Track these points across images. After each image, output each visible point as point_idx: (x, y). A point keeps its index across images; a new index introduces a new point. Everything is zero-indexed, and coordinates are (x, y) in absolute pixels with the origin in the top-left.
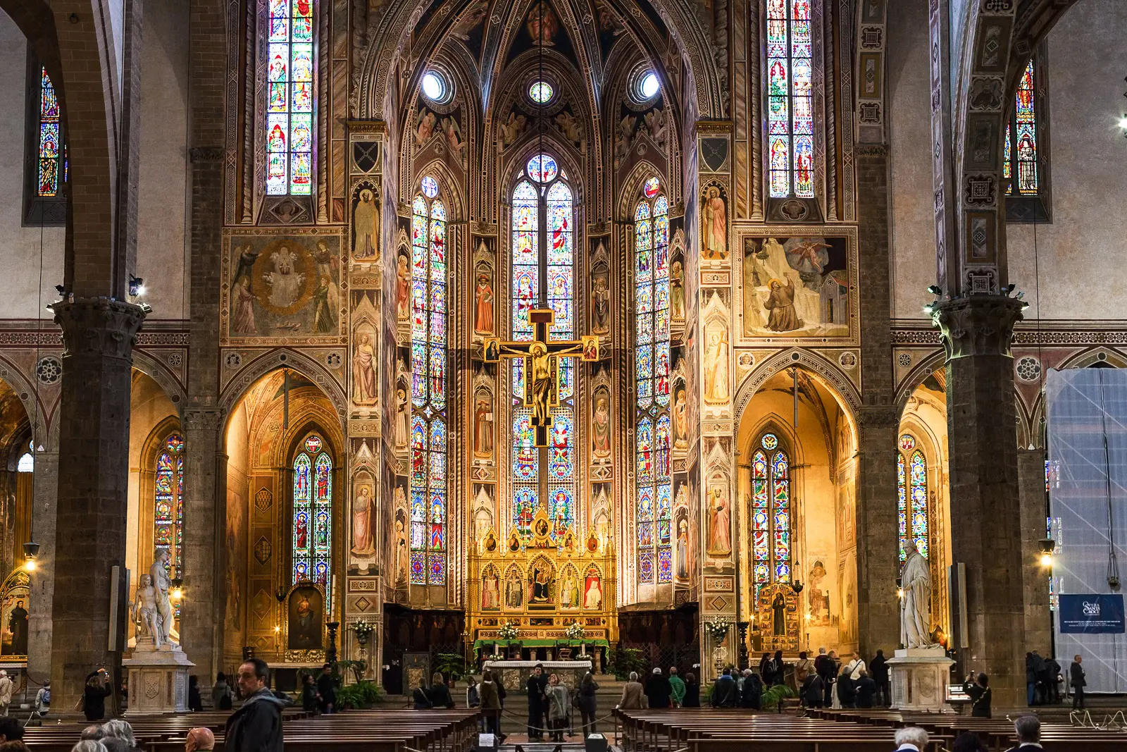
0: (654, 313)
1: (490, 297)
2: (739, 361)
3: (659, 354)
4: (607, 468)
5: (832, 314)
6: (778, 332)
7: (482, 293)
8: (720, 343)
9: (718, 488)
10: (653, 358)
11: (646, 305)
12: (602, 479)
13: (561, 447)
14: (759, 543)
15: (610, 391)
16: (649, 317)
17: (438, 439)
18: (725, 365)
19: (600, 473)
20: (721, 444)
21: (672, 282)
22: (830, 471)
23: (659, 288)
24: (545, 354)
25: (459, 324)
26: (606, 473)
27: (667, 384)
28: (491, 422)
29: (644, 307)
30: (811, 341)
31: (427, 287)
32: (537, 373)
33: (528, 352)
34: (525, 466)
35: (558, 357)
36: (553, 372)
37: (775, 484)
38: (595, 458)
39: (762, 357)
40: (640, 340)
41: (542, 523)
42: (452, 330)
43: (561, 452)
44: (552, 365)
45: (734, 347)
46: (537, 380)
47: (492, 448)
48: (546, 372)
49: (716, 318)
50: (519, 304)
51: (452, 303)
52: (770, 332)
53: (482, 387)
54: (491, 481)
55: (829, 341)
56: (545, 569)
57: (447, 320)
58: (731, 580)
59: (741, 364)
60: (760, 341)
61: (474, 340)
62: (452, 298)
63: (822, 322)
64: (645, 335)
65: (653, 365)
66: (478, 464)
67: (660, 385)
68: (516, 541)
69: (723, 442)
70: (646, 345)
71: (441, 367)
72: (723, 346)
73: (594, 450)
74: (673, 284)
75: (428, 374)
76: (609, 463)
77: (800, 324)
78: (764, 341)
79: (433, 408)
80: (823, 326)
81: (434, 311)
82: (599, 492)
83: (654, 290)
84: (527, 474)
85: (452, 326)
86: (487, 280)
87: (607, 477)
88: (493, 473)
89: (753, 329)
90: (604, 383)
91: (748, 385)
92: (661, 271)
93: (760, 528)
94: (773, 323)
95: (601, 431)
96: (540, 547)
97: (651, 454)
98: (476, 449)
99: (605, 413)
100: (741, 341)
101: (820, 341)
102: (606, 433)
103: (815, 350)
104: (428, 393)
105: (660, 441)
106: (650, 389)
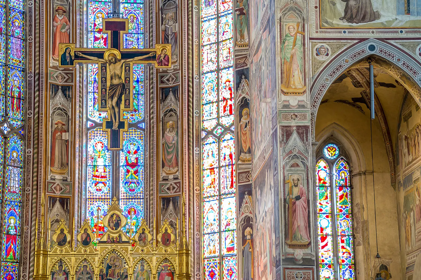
0: (218, 43)
1: (67, 27)
2: (315, 52)
3: (224, 80)
4: (175, 183)
5: (409, 6)
6: (354, 24)
7: (59, 22)
8: (296, 34)
9: (296, 177)
10: (218, 83)
11: (211, 37)
12: (171, 194)
13: (133, 165)
14: (323, 247)
15: (178, 113)
16: (214, 47)
17: (15, 154)
18: (302, 55)
19: (168, 189)
20: (298, 133)
21: (236, 11)
22: (392, 178)
23: (223, 20)
24: (120, 61)
25: (37, 49)
26: (174, 188)
27: (231, 106)
28: (67, 141)
29: (209, 39)
30: (387, 32)
31: (6, 13)
32: (112, 78)
33: (103, 58)
34: (98, 183)
35: (131, 63)
36: (127, 78)
37: (338, 190)
38: (164, 174)
39: (339, 48)
40: (205, 69)
41: (115, 217)
42: (30, 55)
43: (132, 170)
44: (125, 71)
45: (310, 39)
46: (111, 85)
47: (67, 164)
48: (120, 78)
49: (291, 9)
50: (95, 37)
51: (30, 31)
52: (345, 24)
53: (59, 109)
54: (65, 195)
55: (406, 32)
56: (117, 264)
57: (26, 46)
58: (311, 271)
59: (317, 55)
60: (335, 32)
61: (51, 65)
62: (31, 25)
63: (398, 14)
64: (210, 63)
65: (218, 89)
66: (54, 179)
67: (225, 107)
68: (88, 235)
69: (300, 131)
70: (212, 72)
71: (19, 88)
72: (299, 37)
73: (163, 167)
74: (238, 13)
75: (6, 93)
76: (177, 178)
77: (375, 16)
78: (340, 32)
79: (10, 126)
80: (400, 18)
81: (13, 36)
82: (168, 206)
83: (218, 23)
84: (100, 190)
85: (30, 51)
86: (64, 12)
87: (175, 192)
88: (68, 187)
89: (329, 20)
90: (173, 107)
91: (325, 76)
92: (225, 5)
93: (324, 232)
94: (348, 16)
95: (169, 150)
96: (113, 241)
97: (216, 170)
98: (52, 165)
99: (173, 134)
100: (317, 32)
101: (397, 32)
102: (175, 152)
103: (392, 42)
104: (6, 111)
105: (225, 158)
106: (215, 111)
